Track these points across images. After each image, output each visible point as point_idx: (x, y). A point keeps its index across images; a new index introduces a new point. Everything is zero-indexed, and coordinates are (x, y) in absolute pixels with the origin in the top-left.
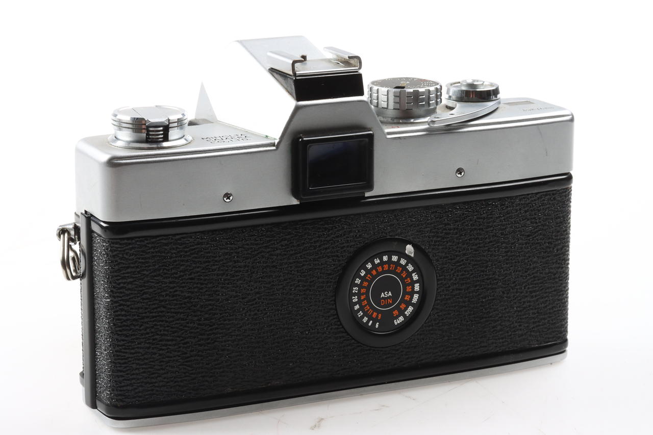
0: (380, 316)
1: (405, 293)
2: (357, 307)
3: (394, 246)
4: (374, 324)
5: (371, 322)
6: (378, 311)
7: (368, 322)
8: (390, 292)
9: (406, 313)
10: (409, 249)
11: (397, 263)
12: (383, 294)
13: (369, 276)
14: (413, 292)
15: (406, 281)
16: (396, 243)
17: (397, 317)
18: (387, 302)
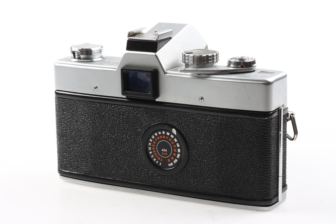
0: (161, 160)
1: (173, 152)
2: (151, 153)
3: (166, 127)
4: (159, 163)
5: (157, 162)
6: (161, 158)
7: (156, 161)
8: (166, 150)
9: (174, 162)
10: (174, 131)
11: (169, 137)
12: (163, 149)
13: (156, 139)
14: (177, 153)
15: (174, 146)
16: (167, 126)
17: (170, 163)
18: (165, 154)
